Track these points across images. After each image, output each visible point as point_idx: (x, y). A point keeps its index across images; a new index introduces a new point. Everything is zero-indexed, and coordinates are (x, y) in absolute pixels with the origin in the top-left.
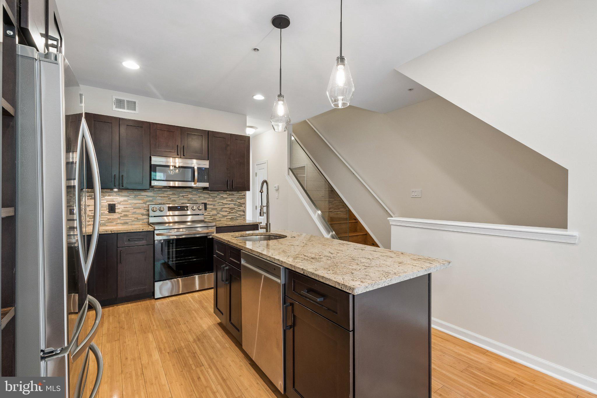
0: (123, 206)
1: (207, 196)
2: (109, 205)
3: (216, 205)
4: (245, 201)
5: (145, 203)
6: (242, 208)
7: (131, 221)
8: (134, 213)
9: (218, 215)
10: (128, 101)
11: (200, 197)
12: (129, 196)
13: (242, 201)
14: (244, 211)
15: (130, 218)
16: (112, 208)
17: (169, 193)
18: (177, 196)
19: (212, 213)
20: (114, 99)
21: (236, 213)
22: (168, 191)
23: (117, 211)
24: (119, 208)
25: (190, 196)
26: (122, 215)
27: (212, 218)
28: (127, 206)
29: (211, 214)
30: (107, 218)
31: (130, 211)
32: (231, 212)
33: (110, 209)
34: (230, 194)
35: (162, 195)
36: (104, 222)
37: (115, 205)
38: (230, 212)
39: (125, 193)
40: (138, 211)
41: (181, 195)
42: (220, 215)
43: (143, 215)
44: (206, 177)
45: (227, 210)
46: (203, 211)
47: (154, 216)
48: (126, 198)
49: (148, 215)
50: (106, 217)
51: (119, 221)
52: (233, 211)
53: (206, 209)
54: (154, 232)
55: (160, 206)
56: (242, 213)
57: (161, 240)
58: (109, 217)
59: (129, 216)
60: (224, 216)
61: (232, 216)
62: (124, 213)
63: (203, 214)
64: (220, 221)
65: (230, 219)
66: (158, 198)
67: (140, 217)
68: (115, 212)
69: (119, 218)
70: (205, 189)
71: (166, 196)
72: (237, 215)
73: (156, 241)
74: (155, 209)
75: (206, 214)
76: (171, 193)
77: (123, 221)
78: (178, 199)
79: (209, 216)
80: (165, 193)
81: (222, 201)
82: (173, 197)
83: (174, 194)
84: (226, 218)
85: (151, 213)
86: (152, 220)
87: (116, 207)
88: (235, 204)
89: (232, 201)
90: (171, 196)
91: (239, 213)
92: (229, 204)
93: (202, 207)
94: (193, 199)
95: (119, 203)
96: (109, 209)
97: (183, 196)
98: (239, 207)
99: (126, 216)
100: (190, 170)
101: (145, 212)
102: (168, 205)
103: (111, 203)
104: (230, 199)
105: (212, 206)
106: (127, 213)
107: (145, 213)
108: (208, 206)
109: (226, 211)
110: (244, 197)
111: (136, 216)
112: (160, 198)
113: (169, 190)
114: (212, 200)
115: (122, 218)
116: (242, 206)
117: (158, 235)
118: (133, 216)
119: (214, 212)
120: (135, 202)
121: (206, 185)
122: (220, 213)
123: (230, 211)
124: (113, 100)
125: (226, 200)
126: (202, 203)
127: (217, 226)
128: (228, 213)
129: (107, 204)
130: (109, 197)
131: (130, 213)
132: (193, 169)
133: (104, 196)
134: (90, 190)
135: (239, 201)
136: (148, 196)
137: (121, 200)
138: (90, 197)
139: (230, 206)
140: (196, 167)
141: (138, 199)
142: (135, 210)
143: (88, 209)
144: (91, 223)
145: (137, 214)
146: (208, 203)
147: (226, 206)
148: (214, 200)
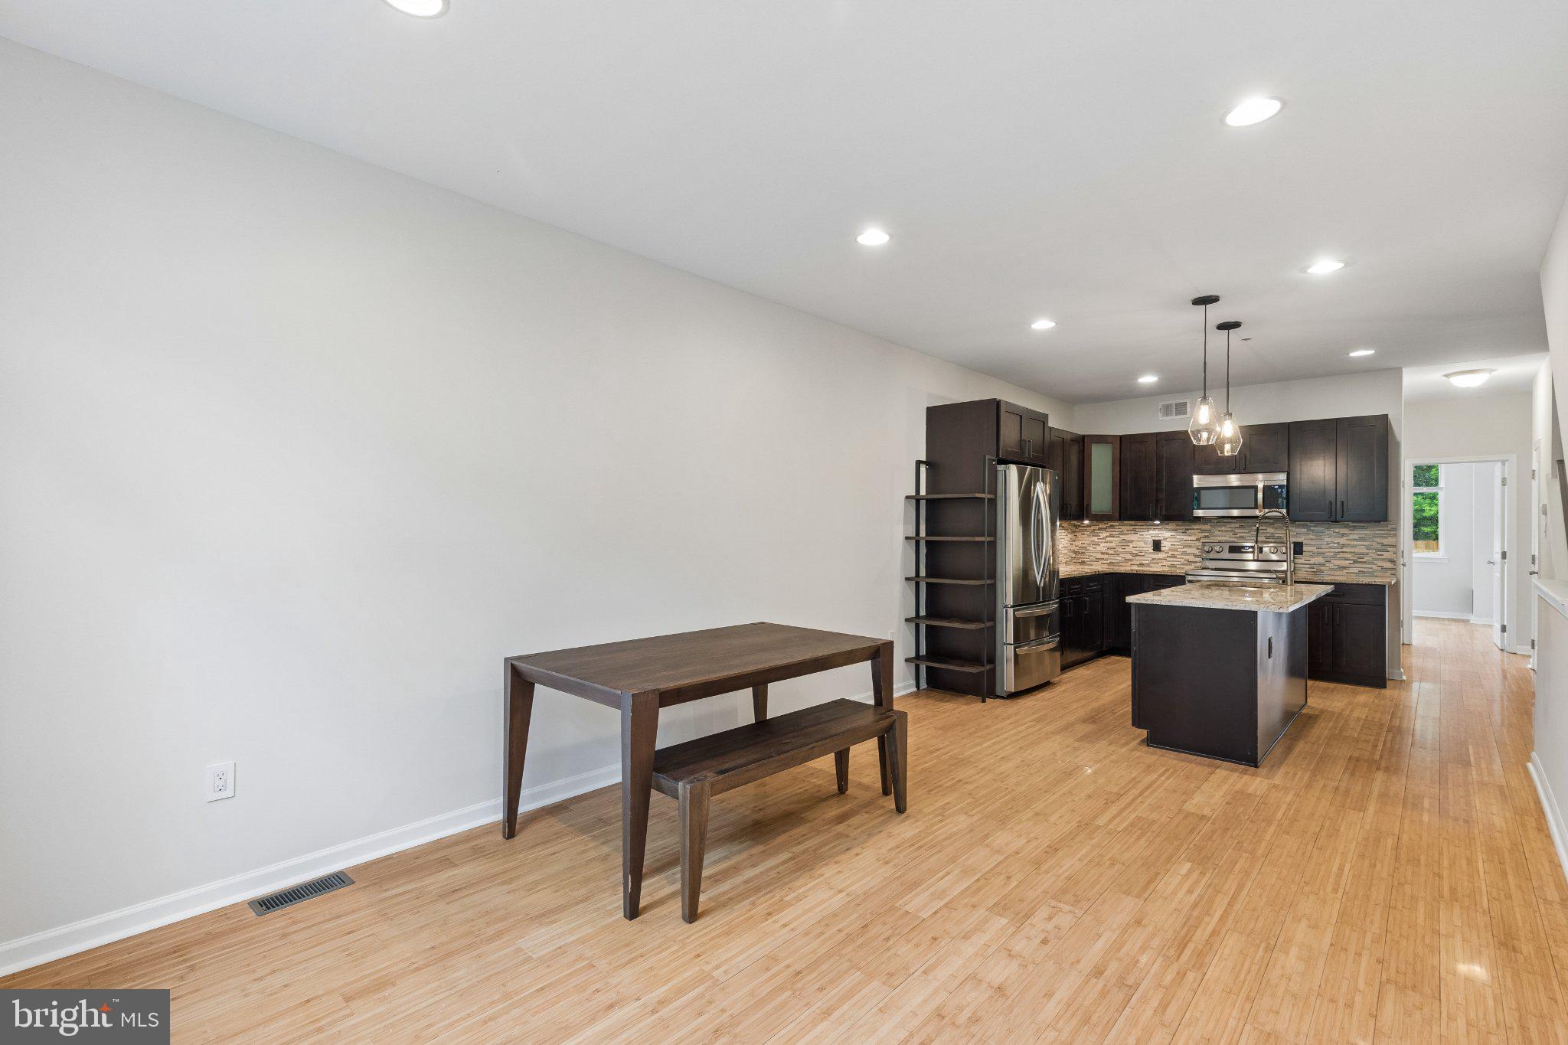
0: (1170, 543)
1: (1301, 530)
2: (1154, 540)
3: (1323, 546)
4: (1397, 540)
5: (1198, 540)
6: (1386, 555)
7: (1179, 563)
8: (1184, 553)
9: (1327, 565)
10: (1177, 405)
11: (1286, 532)
12: (1176, 530)
13: (1387, 541)
14: (1393, 561)
15: (1179, 560)
16: (1157, 546)
17: (1233, 525)
18: (1247, 531)
19: (1312, 560)
21: (1372, 563)
23: (1163, 549)
24: (1166, 545)
25: (1270, 530)
26: (1169, 555)
27: (1315, 570)
28: (1176, 543)
29: (1312, 563)
30: (1152, 557)
31: (1180, 550)
32: (1359, 560)
33: (1155, 546)
35: (1223, 529)
37: (1160, 541)
38: (1355, 562)
39: (1172, 525)
40: (1189, 550)
42: (1332, 565)
43: (1196, 556)
47: (1209, 559)
48: (1173, 533)
49: (1200, 556)
50: (1151, 554)
51: (1165, 563)
52: (1364, 560)
53: (1298, 552)
55: (1219, 544)
56: (1389, 565)
58: (1154, 556)
59: (1178, 557)
60: (1340, 567)
61: (1360, 569)
62: (1171, 553)
64: (1332, 575)
66: (1217, 533)
67: (1191, 558)
68: (1160, 550)
69: (1165, 559)
71: (1230, 529)
72: (1375, 567)
75: (1301, 561)
76: (1237, 525)
77: (1170, 563)
78: (1249, 534)
79: (1309, 566)
80: (1228, 526)
81: (1336, 540)
82: (1242, 532)
83: (1241, 527)
84: (1345, 571)
85: (1205, 555)
87: (1162, 545)
88: (1368, 547)
89: (1361, 539)
90: (1237, 531)
91: (1379, 564)
92: (1355, 546)
94: (1276, 535)
95: (1165, 539)
96: (1153, 546)
98: (1379, 553)
99: (1174, 556)
100: (1249, 490)
101: (1197, 552)
102: (1230, 544)
103: (1157, 539)
104: (1357, 537)
105: (1314, 549)
106: (1175, 553)
107: (1198, 554)
108: (1304, 548)
109: (1347, 559)
110: (1393, 532)
111: (1187, 557)
112: (1220, 533)
113: (1233, 521)
114: (1314, 537)
115: (1168, 559)
116: (1389, 551)
118: (1183, 557)
119: (1320, 560)
120: (1186, 538)
122: (1332, 561)
123: (1356, 558)
125: (1345, 538)
126: (1293, 543)
128: (1352, 562)
129: (1151, 540)
130: (1154, 532)
131: (1178, 553)
132: (1256, 488)
133: (1148, 530)
134: (1133, 522)
135: (1379, 540)
136: (1203, 531)
137: (1168, 534)
138: (1134, 532)
139: (1356, 550)
140: (1260, 486)
141: (1190, 535)
142: (1185, 549)
143: (1131, 545)
144: (1133, 562)
145: (1188, 554)
146: (1305, 542)
147: (1346, 549)
148: (1319, 538)
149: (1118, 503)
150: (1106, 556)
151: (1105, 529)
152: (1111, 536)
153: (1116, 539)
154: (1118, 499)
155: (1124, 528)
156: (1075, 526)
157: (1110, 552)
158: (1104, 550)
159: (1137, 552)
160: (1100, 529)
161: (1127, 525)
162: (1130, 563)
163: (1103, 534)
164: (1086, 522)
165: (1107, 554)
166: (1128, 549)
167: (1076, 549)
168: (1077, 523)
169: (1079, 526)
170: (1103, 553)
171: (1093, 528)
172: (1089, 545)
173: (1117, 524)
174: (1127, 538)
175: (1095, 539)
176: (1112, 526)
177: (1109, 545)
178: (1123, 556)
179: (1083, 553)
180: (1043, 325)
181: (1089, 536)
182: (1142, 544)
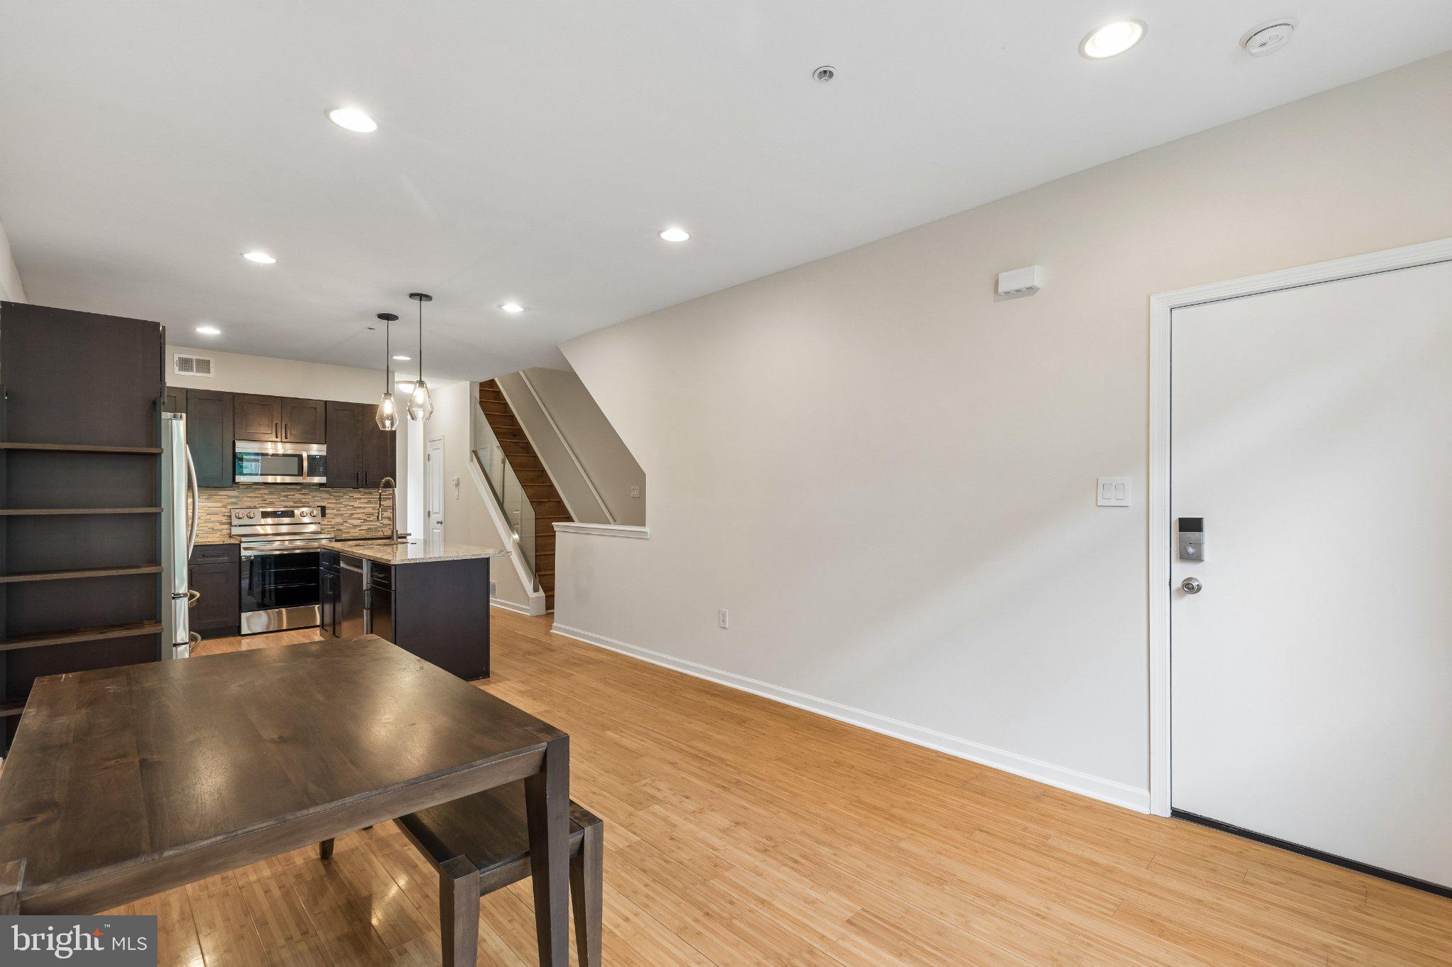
1: (326, 496)
3: (341, 509)
4: (394, 502)
5: (223, 506)
6: (388, 514)
7: (203, 532)
8: (209, 521)
9: (345, 524)
10: (198, 361)
11: (314, 497)
13: (386, 503)
14: (390, 519)
15: (201, 529)
17: (262, 491)
18: (276, 497)
19: (333, 522)
20: (176, 359)
22: (261, 489)
25: (298, 496)
27: (335, 530)
31: (202, 518)
32: (368, 519)
34: (365, 493)
35: (252, 495)
38: (365, 520)
40: (214, 518)
41: (284, 494)
42: (348, 525)
43: (222, 524)
44: (321, 468)
45: (360, 516)
46: (319, 519)
47: (240, 526)
49: (230, 524)
52: (371, 519)
53: (324, 514)
54: (240, 545)
55: (248, 510)
56: (387, 522)
57: (251, 556)
60: (355, 526)
61: (369, 527)
63: (319, 523)
64: (349, 533)
65: (365, 531)
66: (246, 499)
67: (217, 526)
70: (321, 485)
71: (259, 496)
72: (378, 524)
73: (243, 558)
74: (240, 514)
75: (325, 522)
76: (266, 491)
78: (279, 500)
79: (330, 526)
80: (257, 492)
81: (351, 504)
82: (269, 498)
83: (271, 493)
84: (358, 528)
85: (235, 522)
86: (235, 531)
88: (374, 508)
89: (369, 502)
90: (266, 497)
91: (381, 522)
92: (365, 508)
93: (317, 512)
94: (303, 500)
97: (286, 496)
100: (296, 459)
101: (224, 519)
102: (261, 510)
104: (366, 501)
105: (335, 511)
107: (225, 521)
108: (327, 511)
109: (359, 519)
110: (390, 497)
111: (210, 525)
112: (249, 499)
113: (265, 487)
114: (335, 501)
116: (390, 511)
117: (246, 549)
118: (207, 525)
119: (339, 520)
120: (210, 504)
121: (323, 480)
122: (349, 521)
123: (365, 518)
124: (175, 360)
125: (358, 501)
126: (318, 506)
128: (362, 521)
131: (201, 522)
132: (300, 457)
136: (229, 497)
139: (366, 511)
140: (305, 455)
141: (215, 502)
142: (209, 517)
145: (213, 522)
146: (328, 505)
147: (358, 511)
148: (338, 501)
180: (259, 257)
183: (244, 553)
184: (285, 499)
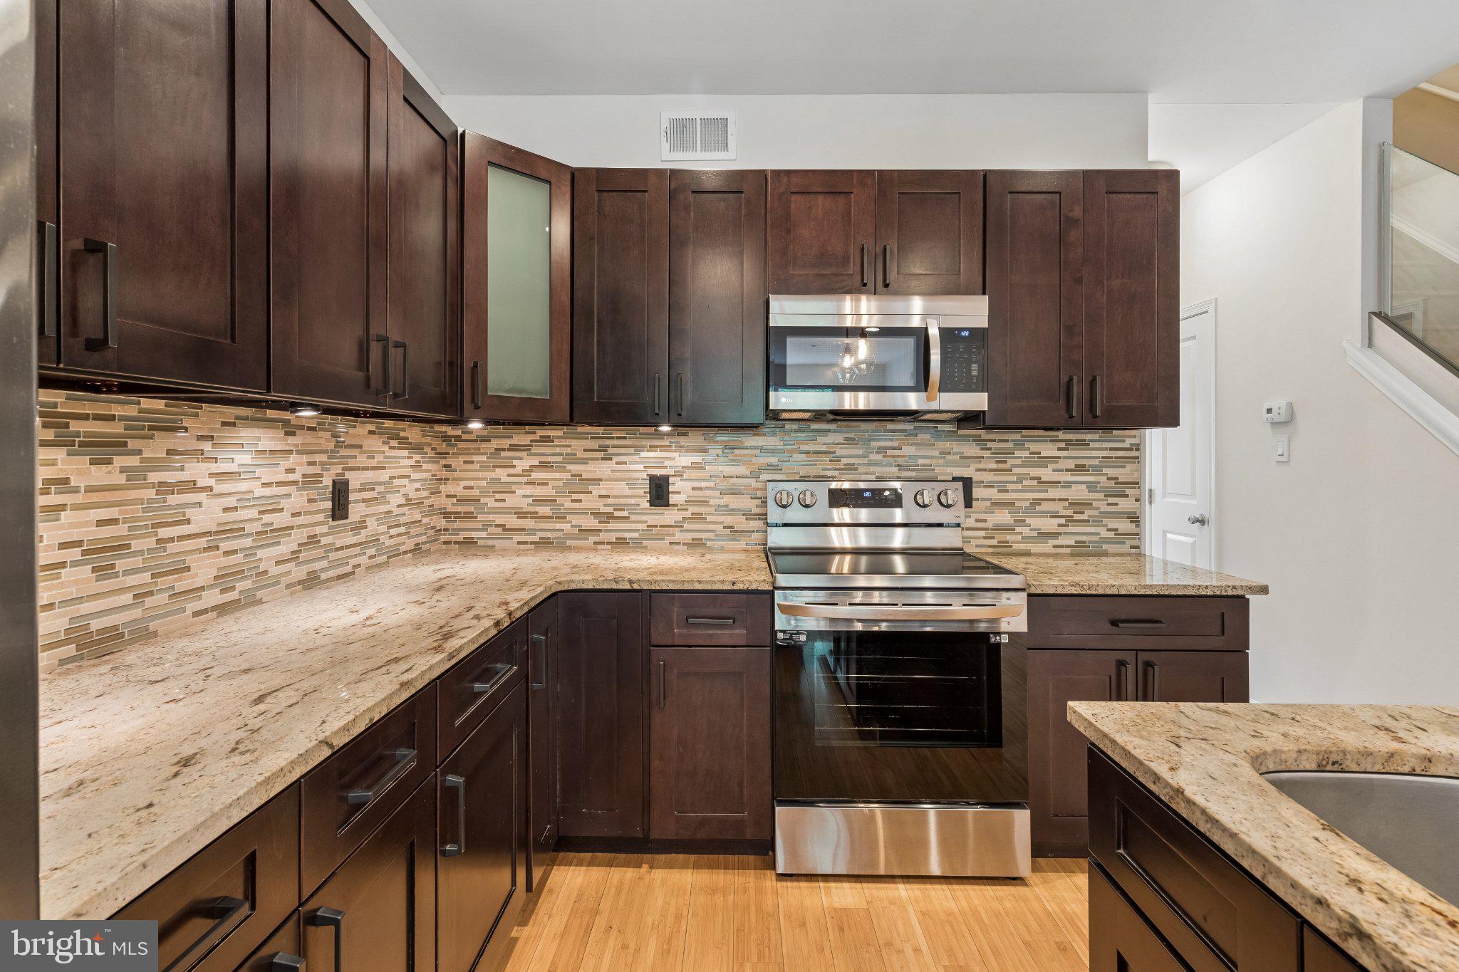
0: (690, 485)
1: (972, 450)
2: (653, 479)
3: (1010, 487)
4: (1141, 472)
5: (755, 475)
6: (1125, 505)
7: (711, 535)
8: (723, 509)
9: (1018, 529)
10: (705, 119)
11: (944, 453)
12: (705, 451)
13: (1124, 473)
14: (1135, 519)
15: (711, 527)
16: (659, 491)
17: (830, 438)
18: (861, 452)
19: (992, 521)
20: (665, 124)
21: (1097, 521)
22: (829, 431)
23: (673, 499)
24: (680, 490)
25: (908, 450)
26: (688, 514)
27: (994, 542)
28: (703, 484)
29: (989, 525)
30: (646, 522)
31: (712, 502)
32: (1077, 517)
33: (654, 492)
34: (1069, 442)
35: (811, 447)
36: (636, 535)
37: (665, 479)
38: (1069, 520)
39: (694, 438)
40: (734, 503)
41: (875, 444)
42: (1025, 531)
43: (749, 516)
44: (975, 366)
45: (1059, 507)
46: (957, 513)
47: (785, 525)
48: (697, 458)
49: (763, 517)
50: (644, 518)
51: (679, 536)
52: (1084, 517)
53: (968, 503)
54: (773, 595)
55: (802, 486)
56: (1125, 526)
57: (798, 633)
58: (652, 520)
59: (709, 518)
60: (1044, 535)
61: (1079, 538)
62: (692, 509)
63: (958, 525)
65: (1068, 551)
66: (797, 457)
68: (668, 505)
69: (678, 526)
70: (968, 419)
71: (824, 448)
72: (1104, 533)
73: (780, 636)
74: (785, 496)
75: (970, 522)
76: (839, 438)
78: (866, 461)
79: (982, 533)
80: (821, 439)
81: (1035, 472)
82: (848, 454)
83: (850, 441)
84: (1052, 542)
85: (775, 514)
86: (780, 538)
87: (671, 488)
88: (1092, 487)
89: (1080, 469)
90: (840, 452)
91: (1111, 526)
92: (1068, 485)
93: (955, 494)
94: (920, 461)
95: (679, 474)
96: (650, 493)
97: (882, 450)
98: (1111, 500)
99: (698, 517)
100: (910, 342)
101: (753, 506)
102: (827, 485)
103: (658, 473)
104: (1071, 464)
105: (993, 493)
106: (702, 509)
107: (755, 510)
108: (977, 492)
109: (1055, 515)
110: (1134, 454)
111: (729, 520)
112: (803, 457)
113: (833, 426)
114: (994, 466)
115: (686, 526)
116: (1127, 496)
117: (785, 608)
118: (721, 519)
119: (1004, 517)
120: (728, 470)
121: (978, 401)
122: (1028, 521)
123: (1069, 512)
124: (663, 128)
125: (1051, 466)
126: (955, 479)
127: (1033, 591)
128: (1062, 521)
129: (644, 475)
130: (651, 454)
131: (712, 510)
132: (924, 333)
133: (638, 449)
134: (600, 430)
135: (1111, 472)
136: (764, 452)
137: (684, 460)
138: (601, 455)
139: (1071, 494)
140: (935, 329)
141: (734, 462)
142: (725, 500)
143: (596, 490)
144: (603, 536)
145: (732, 512)
146: (976, 477)
147: (1053, 493)
148: (1001, 466)
149: (565, 367)
150: (529, 524)
151: (527, 448)
152: (544, 465)
153: (557, 475)
154: (566, 355)
155: (578, 445)
156: (446, 438)
157: (544, 510)
158: (524, 504)
159: (610, 510)
160: (513, 448)
161: (581, 436)
162: (592, 539)
163: (524, 462)
164: (475, 425)
165: (534, 516)
166: (588, 502)
167: (449, 505)
168: (450, 431)
169: (458, 439)
170: (521, 515)
171: (495, 444)
172: (484, 492)
173: (560, 433)
174: (587, 470)
175: (501, 474)
176: (546, 439)
177: (539, 491)
178: (576, 520)
179: (469, 516)
181: (484, 467)
182: (622, 488)
183: (781, 622)
184: (879, 457)
